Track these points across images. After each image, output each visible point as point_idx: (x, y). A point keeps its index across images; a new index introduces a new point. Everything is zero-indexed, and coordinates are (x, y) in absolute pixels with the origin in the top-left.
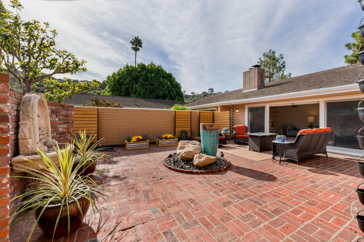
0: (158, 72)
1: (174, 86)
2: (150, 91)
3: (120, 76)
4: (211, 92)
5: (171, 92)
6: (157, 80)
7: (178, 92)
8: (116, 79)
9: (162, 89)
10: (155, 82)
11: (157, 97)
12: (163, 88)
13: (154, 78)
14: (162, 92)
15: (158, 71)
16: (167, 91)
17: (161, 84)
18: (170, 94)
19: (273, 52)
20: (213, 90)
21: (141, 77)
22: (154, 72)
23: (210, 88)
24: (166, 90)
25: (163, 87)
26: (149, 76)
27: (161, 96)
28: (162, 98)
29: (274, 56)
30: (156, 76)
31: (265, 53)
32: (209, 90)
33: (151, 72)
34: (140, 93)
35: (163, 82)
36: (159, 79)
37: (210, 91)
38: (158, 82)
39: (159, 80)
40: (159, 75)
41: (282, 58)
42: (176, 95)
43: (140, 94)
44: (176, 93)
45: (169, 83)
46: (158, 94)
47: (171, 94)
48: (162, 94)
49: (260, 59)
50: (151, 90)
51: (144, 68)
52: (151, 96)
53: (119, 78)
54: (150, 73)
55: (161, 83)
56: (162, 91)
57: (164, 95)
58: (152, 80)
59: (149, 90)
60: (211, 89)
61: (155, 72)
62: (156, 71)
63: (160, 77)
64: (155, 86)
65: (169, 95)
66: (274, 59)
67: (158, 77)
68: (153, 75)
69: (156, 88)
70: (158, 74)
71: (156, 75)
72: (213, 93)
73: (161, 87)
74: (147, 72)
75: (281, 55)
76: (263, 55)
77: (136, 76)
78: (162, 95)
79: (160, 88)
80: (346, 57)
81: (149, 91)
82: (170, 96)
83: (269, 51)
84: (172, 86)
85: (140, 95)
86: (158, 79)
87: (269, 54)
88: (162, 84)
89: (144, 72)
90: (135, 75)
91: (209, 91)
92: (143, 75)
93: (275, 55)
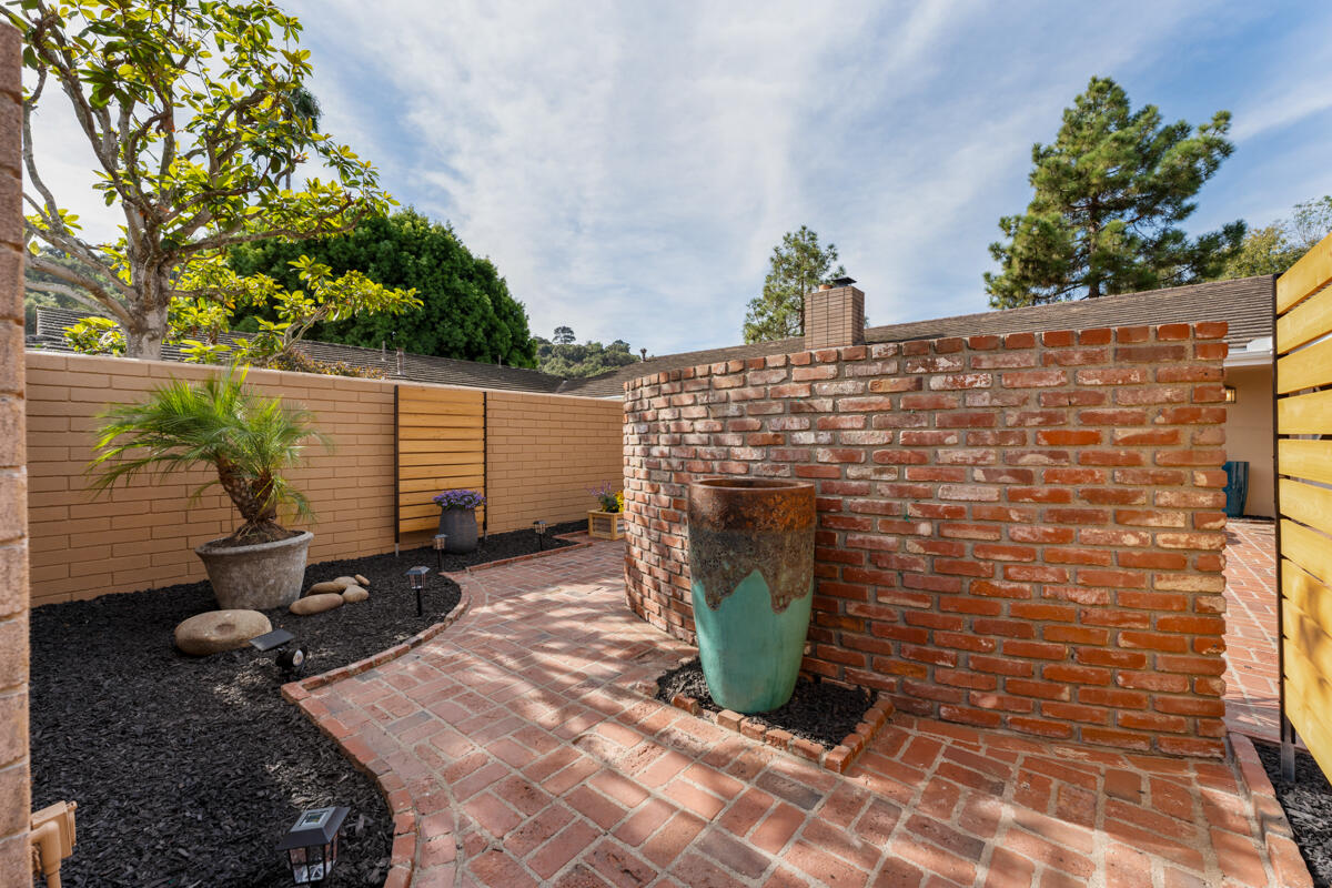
0: (442, 252)
1: (503, 313)
2: (413, 324)
3: (268, 247)
4: (566, 341)
5: (498, 336)
6: (439, 284)
7: (520, 337)
8: (248, 261)
9: (463, 321)
10: (431, 290)
11: (443, 351)
12: (467, 318)
13: (430, 274)
14: (465, 335)
15: (443, 248)
16: (480, 329)
17: (456, 301)
18: (493, 344)
19: (809, 233)
20: (572, 332)
21: (372, 265)
22: (425, 251)
23: (562, 326)
24: (476, 325)
25: (463, 311)
26: (410, 263)
27: (455, 349)
28: (461, 353)
29: (814, 246)
30: (438, 266)
31: (789, 235)
32: (557, 331)
33: (415, 249)
34: (372, 329)
35: (465, 295)
36: (449, 281)
37: (562, 335)
38: (447, 290)
39: (448, 286)
40: (446, 265)
41: (835, 256)
42: (512, 348)
43: (369, 336)
44: (513, 339)
45: (488, 300)
46: (446, 338)
47: (495, 341)
48: (465, 339)
49: (776, 250)
50: (417, 323)
51: (382, 229)
52: (417, 345)
53: (265, 256)
54: (411, 252)
55: (456, 296)
56: (462, 327)
57: (469, 344)
58: (422, 281)
59: (410, 319)
60: (565, 330)
61: (433, 251)
62: (435, 247)
63: (450, 274)
64: (434, 308)
65: (487, 348)
66: (816, 256)
67: (443, 272)
68: (424, 261)
69: (437, 313)
70: (445, 259)
71: (434, 262)
72: (572, 343)
73: (457, 315)
74: (397, 247)
75: (831, 247)
76: (784, 238)
77: (346, 258)
78: (462, 345)
79: (454, 316)
80: (987, 276)
81: (410, 327)
82: (492, 349)
83: (800, 229)
84: (497, 310)
85: (369, 340)
86: (443, 279)
87: (800, 237)
88: (460, 301)
89: (386, 245)
90: (344, 253)
91: (556, 338)
92: (379, 255)
93: (818, 243)
